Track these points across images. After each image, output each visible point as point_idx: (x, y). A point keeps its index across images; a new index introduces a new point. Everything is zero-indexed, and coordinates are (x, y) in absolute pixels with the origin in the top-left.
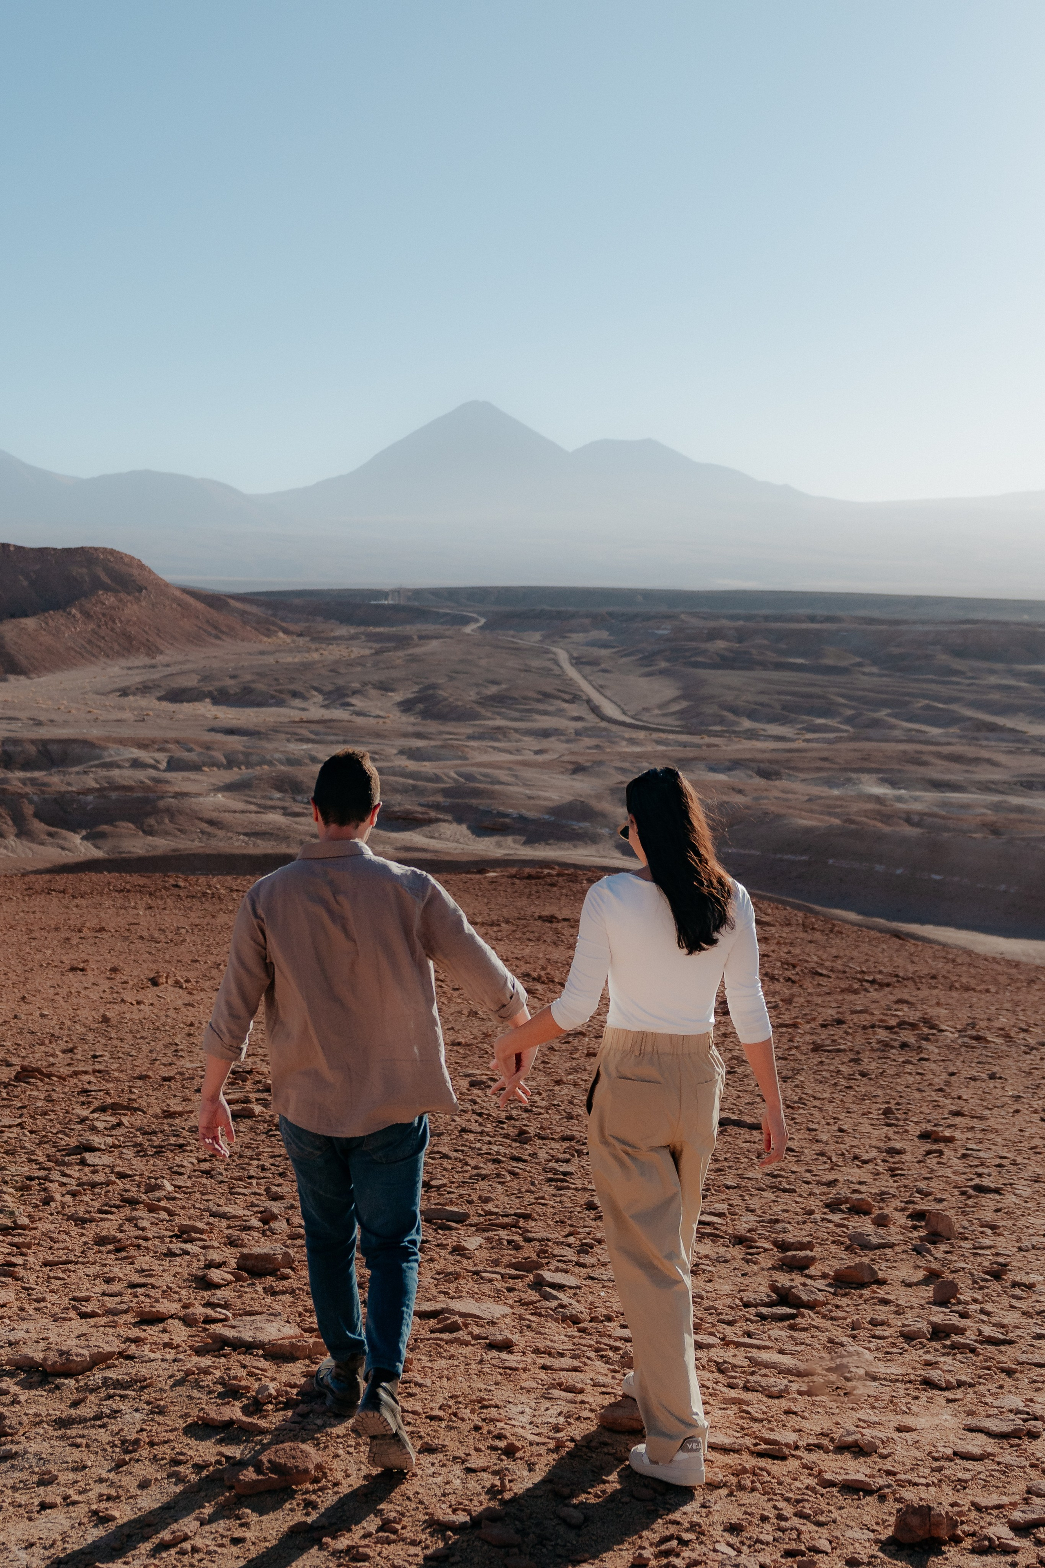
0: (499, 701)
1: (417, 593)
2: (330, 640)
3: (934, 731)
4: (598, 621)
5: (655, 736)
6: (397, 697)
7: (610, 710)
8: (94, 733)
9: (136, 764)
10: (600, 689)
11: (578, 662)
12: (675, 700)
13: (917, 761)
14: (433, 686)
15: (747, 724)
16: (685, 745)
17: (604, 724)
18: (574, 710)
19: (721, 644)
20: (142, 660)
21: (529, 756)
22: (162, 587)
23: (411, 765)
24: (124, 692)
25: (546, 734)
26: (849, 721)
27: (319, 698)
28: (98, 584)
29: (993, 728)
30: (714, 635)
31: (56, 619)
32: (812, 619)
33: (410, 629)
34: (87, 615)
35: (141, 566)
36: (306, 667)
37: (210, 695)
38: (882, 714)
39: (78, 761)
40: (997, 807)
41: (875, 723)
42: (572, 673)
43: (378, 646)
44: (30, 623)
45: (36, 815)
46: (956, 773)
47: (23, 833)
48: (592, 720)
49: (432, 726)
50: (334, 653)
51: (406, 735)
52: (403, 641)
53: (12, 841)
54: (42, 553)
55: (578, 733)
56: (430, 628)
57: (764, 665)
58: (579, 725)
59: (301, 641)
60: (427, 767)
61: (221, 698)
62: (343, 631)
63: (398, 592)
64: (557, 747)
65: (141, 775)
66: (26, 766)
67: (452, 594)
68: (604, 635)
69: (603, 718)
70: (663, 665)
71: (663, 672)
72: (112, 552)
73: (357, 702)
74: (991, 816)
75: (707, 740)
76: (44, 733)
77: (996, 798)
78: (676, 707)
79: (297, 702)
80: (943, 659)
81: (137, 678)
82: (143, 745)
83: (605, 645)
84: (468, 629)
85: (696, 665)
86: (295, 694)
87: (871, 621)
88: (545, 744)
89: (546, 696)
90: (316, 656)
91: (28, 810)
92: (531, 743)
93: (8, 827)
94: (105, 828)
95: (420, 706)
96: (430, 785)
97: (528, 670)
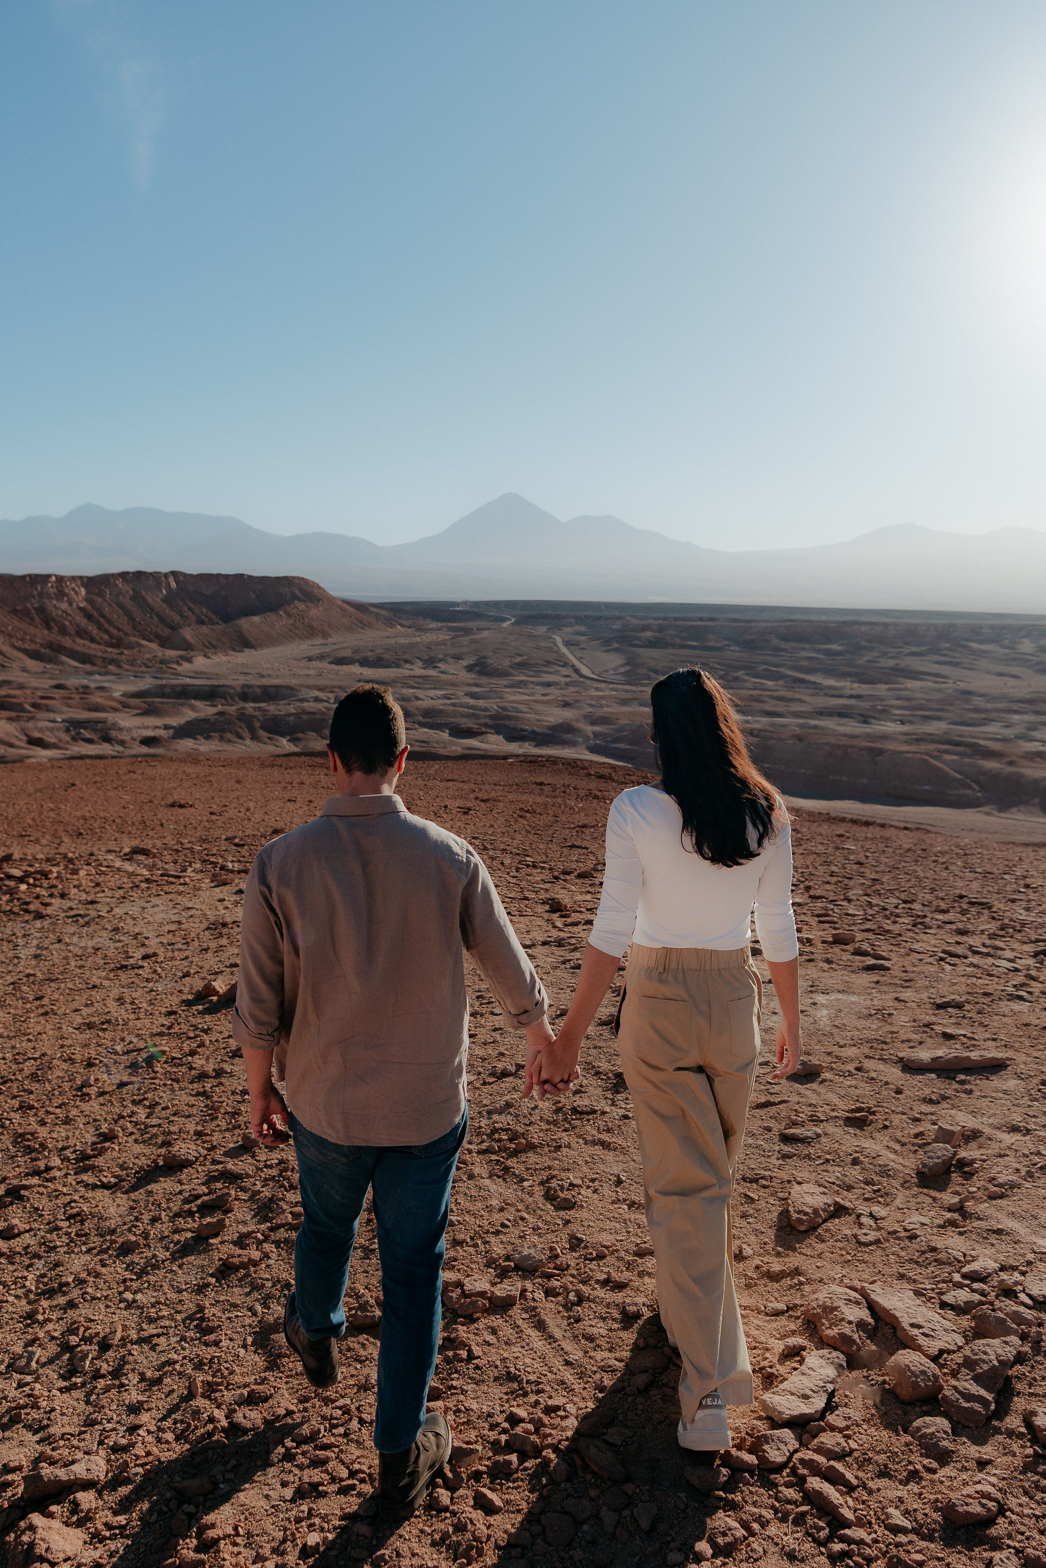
0: (523, 665)
1: (476, 604)
2: (426, 630)
3: (770, 683)
4: (579, 620)
5: (611, 686)
6: (465, 663)
7: (585, 671)
8: (293, 682)
9: (317, 700)
10: (580, 659)
11: (567, 644)
12: (623, 665)
13: (758, 700)
14: (485, 657)
17: (582, 679)
18: (565, 671)
19: (649, 634)
20: (319, 641)
21: (539, 697)
22: (331, 600)
23: (472, 702)
24: (310, 659)
25: (548, 685)
27: (420, 664)
28: (295, 597)
29: (803, 681)
30: (645, 628)
31: (271, 617)
32: (701, 619)
33: (472, 624)
34: (289, 615)
35: (319, 587)
36: (412, 646)
37: (358, 661)
38: (740, 674)
39: (284, 698)
40: (802, 726)
41: (736, 679)
42: (564, 650)
43: (453, 634)
44: (256, 619)
45: (262, 728)
46: (780, 707)
47: (254, 737)
48: (575, 677)
49: (484, 680)
50: (428, 637)
51: (469, 685)
52: (467, 631)
53: (248, 742)
54: (263, 579)
55: (566, 684)
56: (483, 624)
57: (673, 646)
58: (568, 679)
59: (410, 631)
60: (481, 703)
61: (365, 662)
62: (434, 625)
63: (465, 603)
64: (555, 692)
65: (318, 706)
66: (256, 700)
67: (496, 604)
68: (583, 628)
69: (581, 675)
70: (616, 645)
71: (615, 650)
72: (303, 579)
73: (442, 666)
74: (798, 731)
75: (640, 688)
76: (265, 682)
77: (802, 721)
78: (622, 670)
79: (408, 666)
80: (775, 642)
81: (317, 651)
82: (321, 689)
83: (582, 634)
84: (505, 625)
85: (634, 646)
86: (406, 661)
87: (736, 620)
88: (548, 690)
89: (549, 663)
90: (418, 639)
91: (257, 725)
92: (540, 689)
93: (246, 734)
94: (300, 735)
95: (478, 668)
96: (482, 713)
97: (539, 648)
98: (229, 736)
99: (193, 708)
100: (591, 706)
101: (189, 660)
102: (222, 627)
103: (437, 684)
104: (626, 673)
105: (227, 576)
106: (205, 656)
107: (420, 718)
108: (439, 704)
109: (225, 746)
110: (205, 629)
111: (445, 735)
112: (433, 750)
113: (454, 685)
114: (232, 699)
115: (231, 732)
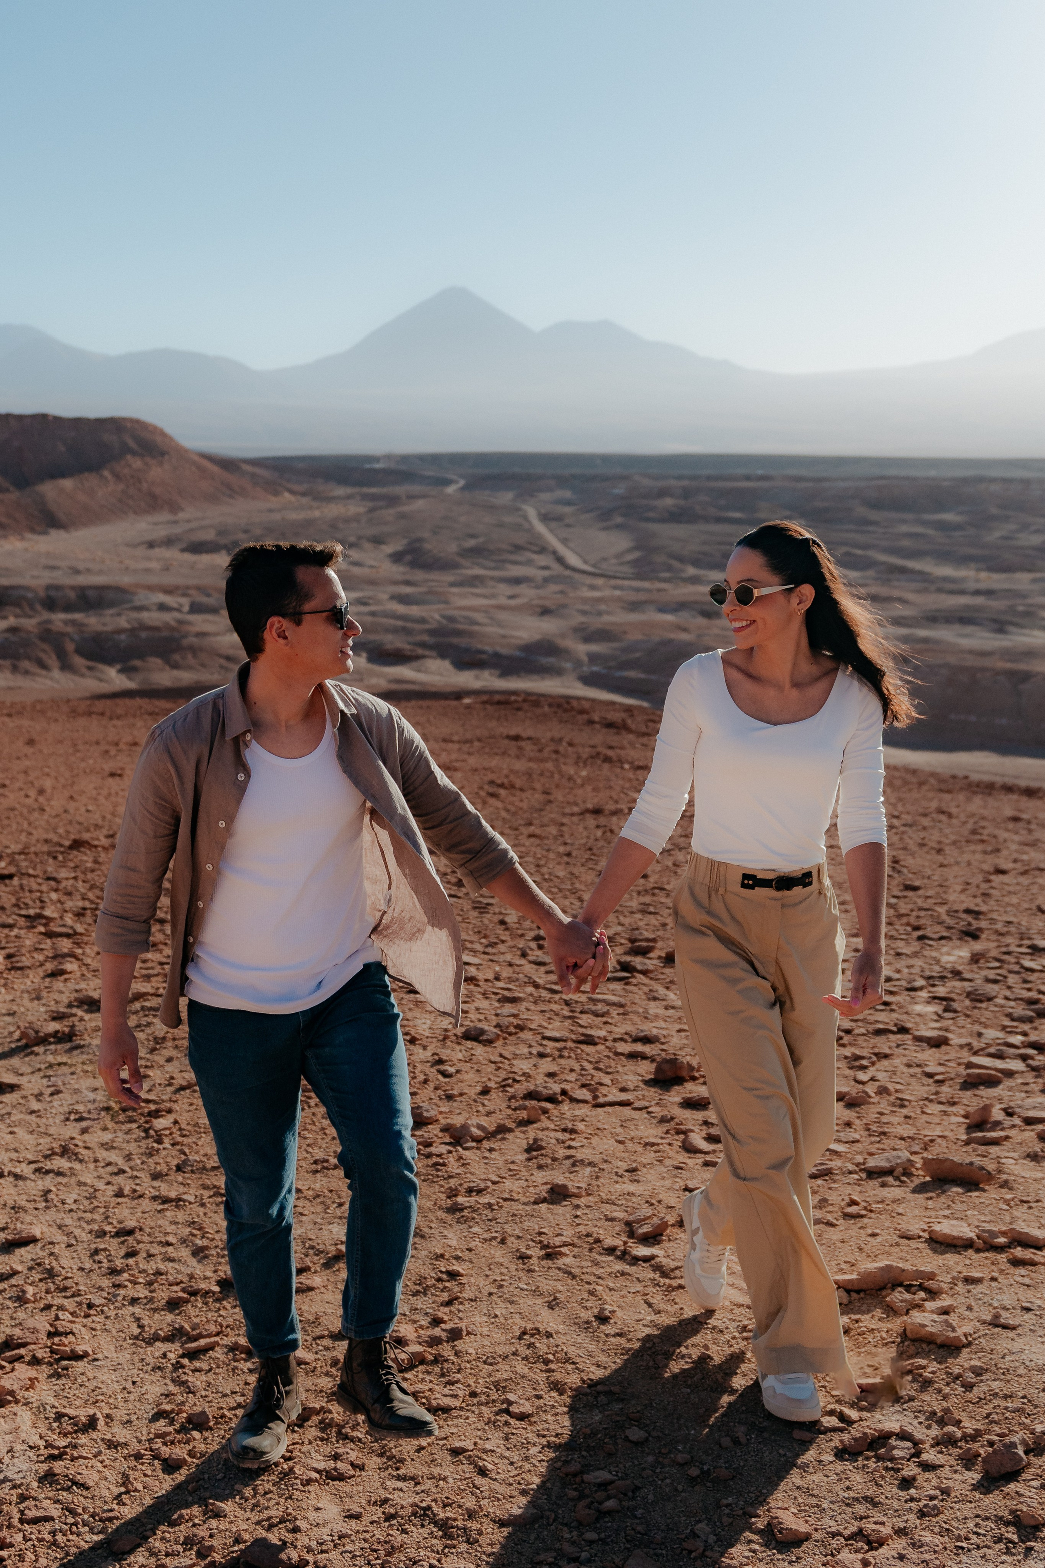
0: (477, 553)
1: (405, 459)
2: (330, 499)
4: (562, 481)
5: (613, 582)
6: (389, 549)
7: (573, 560)
8: (125, 580)
9: (162, 607)
10: (565, 541)
11: (545, 518)
12: (630, 550)
14: (420, 540)
15: (691, 571)
16: (638, 590)
17: (567, 573)
18: (541, 560)
19: (669, 502)
20: (164, 516)
21: (503, 601)
22: (181, 453)
23: (401, 609)
24: (151, 545)
25: (517, 581)
28: (126, 450)
29: (903, 570)
30: (663, 493)
31: (91, 480)
32: (748, 478)
33: (399, 490)
34: (118, 477)
35: (163, 434)
36: (309, 523)
37: (225, 547)
39: (112, 604)
42: (540, 528)
43: (370, 504)
44: (67, 484)
45: (79, 652)
47: (66, 666)
48: (557, 568)
49: (419, 575)
50: (333, 510)
51: (396, 583)
52: (393, 501)
53: (56, 673)
54: (77, 422)
55: (546, 580)
56: (416, 489)
57: (706, 519)
58: (546, 573)
59: (305, 500)
60: (414, 611)
62: (341, 491)
63: (388, 457)
64: (527, 593)
65: (168, 618)
66: (68, 608)
67: (435, 459)
68: (567, 494)
69: (567, 566)
70: (619, 520)
71: (619, 527)
72: (137, 422)
73: (353, 554)
75: (657, 585)
76: (82, 580)
78: (630, 557)
80: (861, 511)
81: (162, 532)
82: (169, 591)
83: (568, 503)
84: (451, 490)
85: (648, 520)
87: (799, 479)
88: (516, 590)
89: (518, 548)
90: (317, 514)
91: (70, 647)
92: (504, 589)
93: (52, 661)
94: (137, 663)
95: (408, 558)
96: (417, 626)
97: (501, 525)
98: (26, 664)
100: (584, 613)
102: (14, 495)
104: (635, 563)
105: (20, 418)
109: (20, 681)
113: (372, 582)
114: (32, 608)
115: (29, 658)
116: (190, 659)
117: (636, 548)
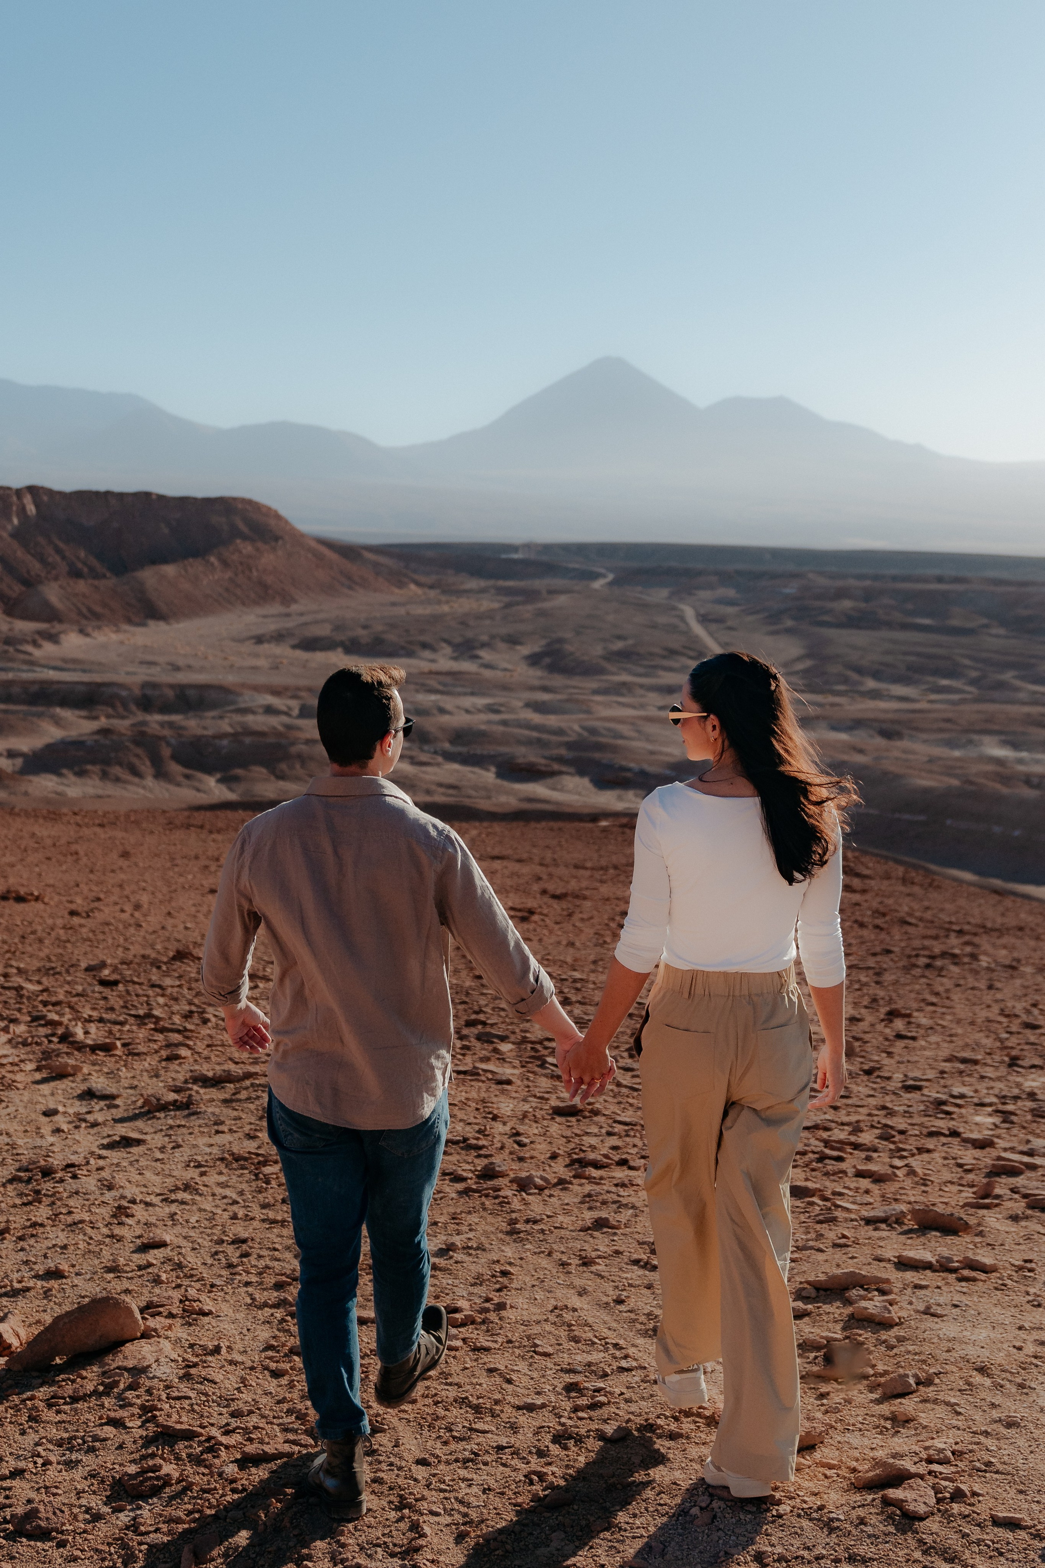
0: (625, 656)
1: (547, 548)
2: (460, 593)
4: (725, 578)
6: (526, 650)
8: (230, 679)
9: (269, 710)
11: (704, 619)
12: (799, 659)
13: (1040, 723)
14: (561, 641)
15: (871, 684)
16: (811, 704)
19: (847, 604)
20: (276, 608)
21: (653, 712)
22: (298, 538)
23: (536, 718)
24: (259, 640)
25: (670, 690)
26: (973, 682)
27: (448, 650)
28: (236, 533)
30: (841, 594)
31: (196, 566)
32: (940, 580)
33: (538, 584)
34: (225, 564)
35: (278, 516)
36: (436, 619)
37: (342, 644)
38: (1008, 676)
39: (213, 706)
41: (1001, 685)
42: (698, 630)
43: (506, 599)
44: (170, 570)
45: (176, 758)
47: (161, 774)
49: (558, 680)
50: (464, 605)
51: (532, 688)
52: (531, 596)
53: (149, 781)
54: (183, 502)
56: (558, 582)
57: (889, 625)
59: (432, 593)
60: (552, 720)
61: (351, 646)
62: (473, 584)
63: (528, 546)
65: (275, 721)
66: (165, 709)
67: (580, 549)
68: (731, 593)
70: (789, 623)
71: (789, 631)
72: (250, 502)
73: (486, 655)
75: (831, 699)
76: (182, 678)
78: (800, 666)
79: (427, 654)
81: (272, 626)
82: (276, 692)
83: (731, 603)
84: (597, 584)
85: (822, 624)
86: (425, 646)
87: (1000, 582)
89: (672, 652)
90: (446, 608)
91: (166, 752)
92: (655, 699)
93: (146, 767)
94: (239, 772)
95: (547, 660)
96: (554, 738)
97: (654, 626)
98: (116, 770)
99: (58, 722)
101: (53, 638)
102: (110, 582)
103: (477, 687)
104: (806, 672)
105: (121, 496)
106: (82, 631)
107: (447, 746)
108: (479, 721)
109: (110, 789)
110: (82, 586)
111: (488, 776)
112: (467, 802)
113: (505, 688)
114: (125, 706)
115: (121, 764)
116: (299, 770)
117: (808, 656)
